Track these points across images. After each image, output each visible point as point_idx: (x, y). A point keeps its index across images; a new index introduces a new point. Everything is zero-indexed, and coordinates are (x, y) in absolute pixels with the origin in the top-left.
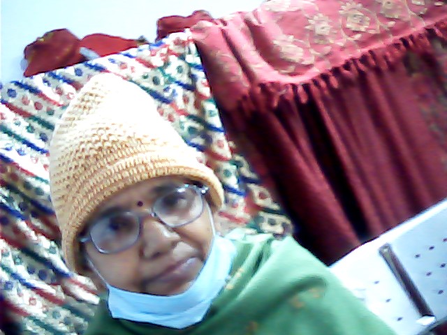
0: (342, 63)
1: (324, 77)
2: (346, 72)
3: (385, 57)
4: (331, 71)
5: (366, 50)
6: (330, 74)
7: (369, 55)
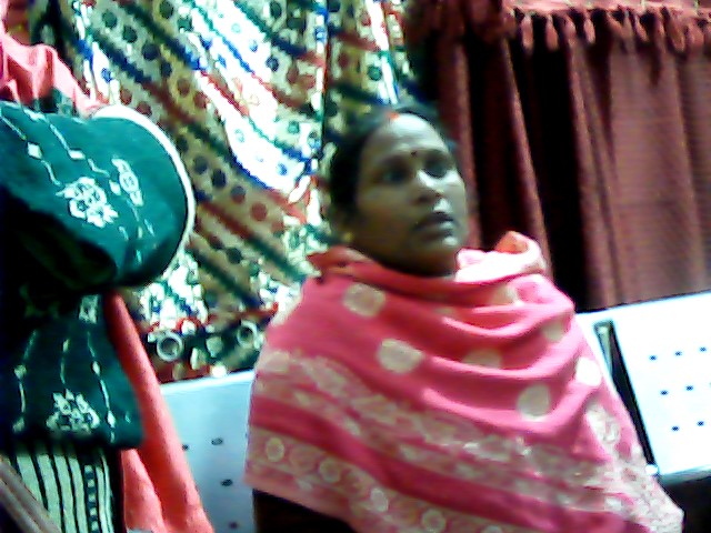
0: (613, 7)
1: (576, 16)
2: (614, 23)
3: (686, 31)
4: (589, 11)
5: (657, 6)
6: (587, 15)
7: (660, 15)
